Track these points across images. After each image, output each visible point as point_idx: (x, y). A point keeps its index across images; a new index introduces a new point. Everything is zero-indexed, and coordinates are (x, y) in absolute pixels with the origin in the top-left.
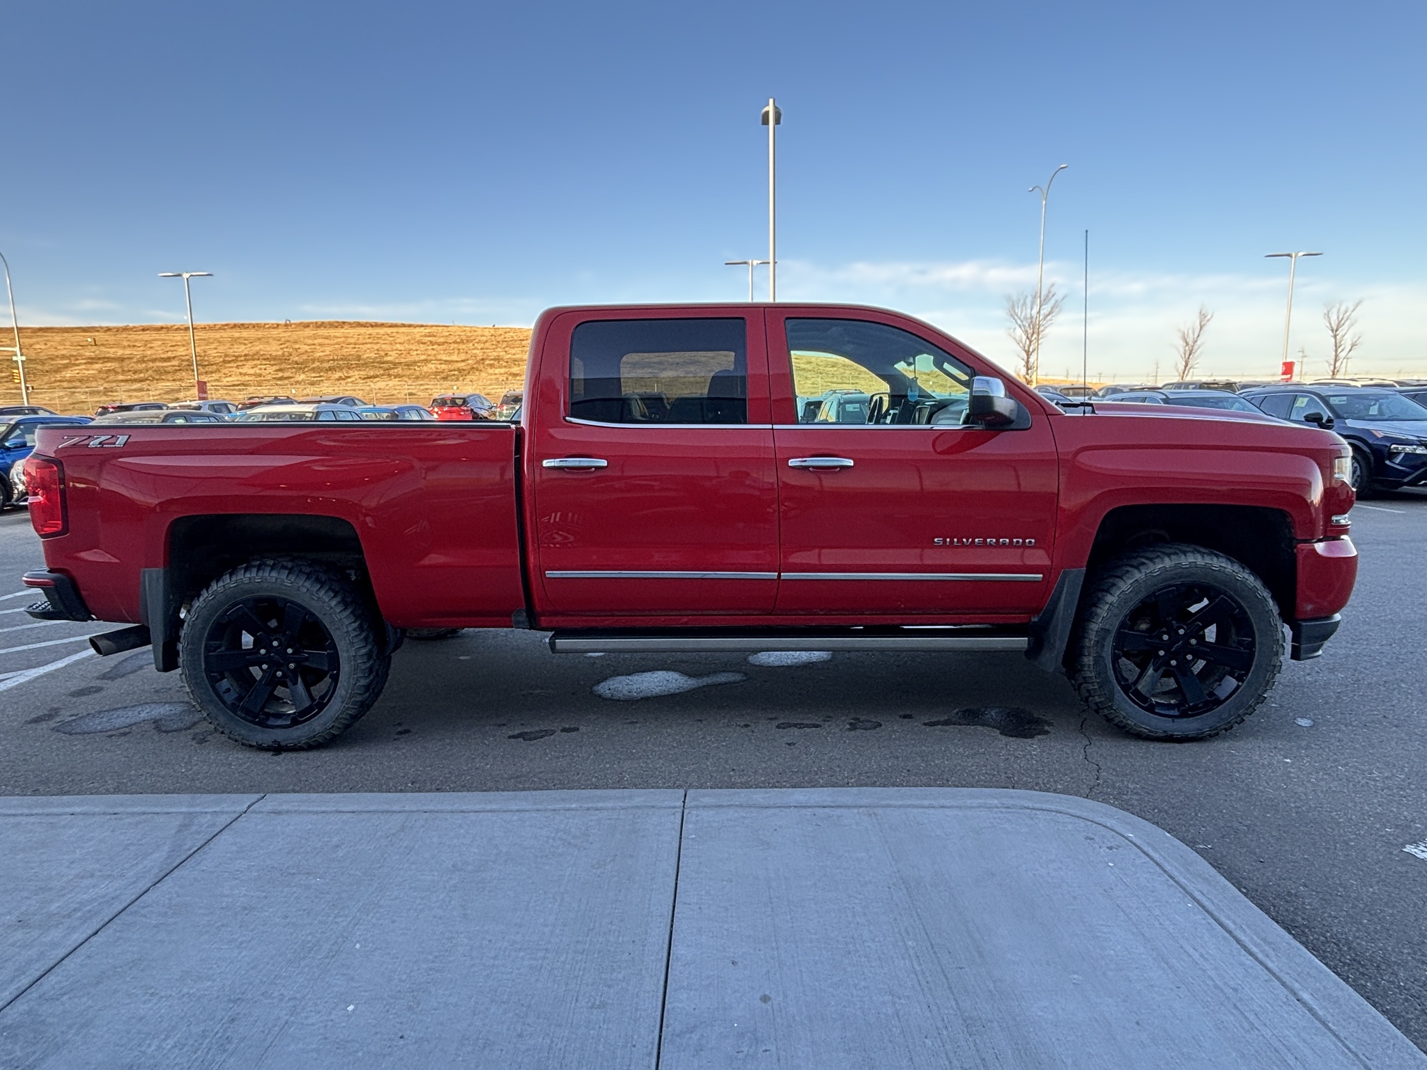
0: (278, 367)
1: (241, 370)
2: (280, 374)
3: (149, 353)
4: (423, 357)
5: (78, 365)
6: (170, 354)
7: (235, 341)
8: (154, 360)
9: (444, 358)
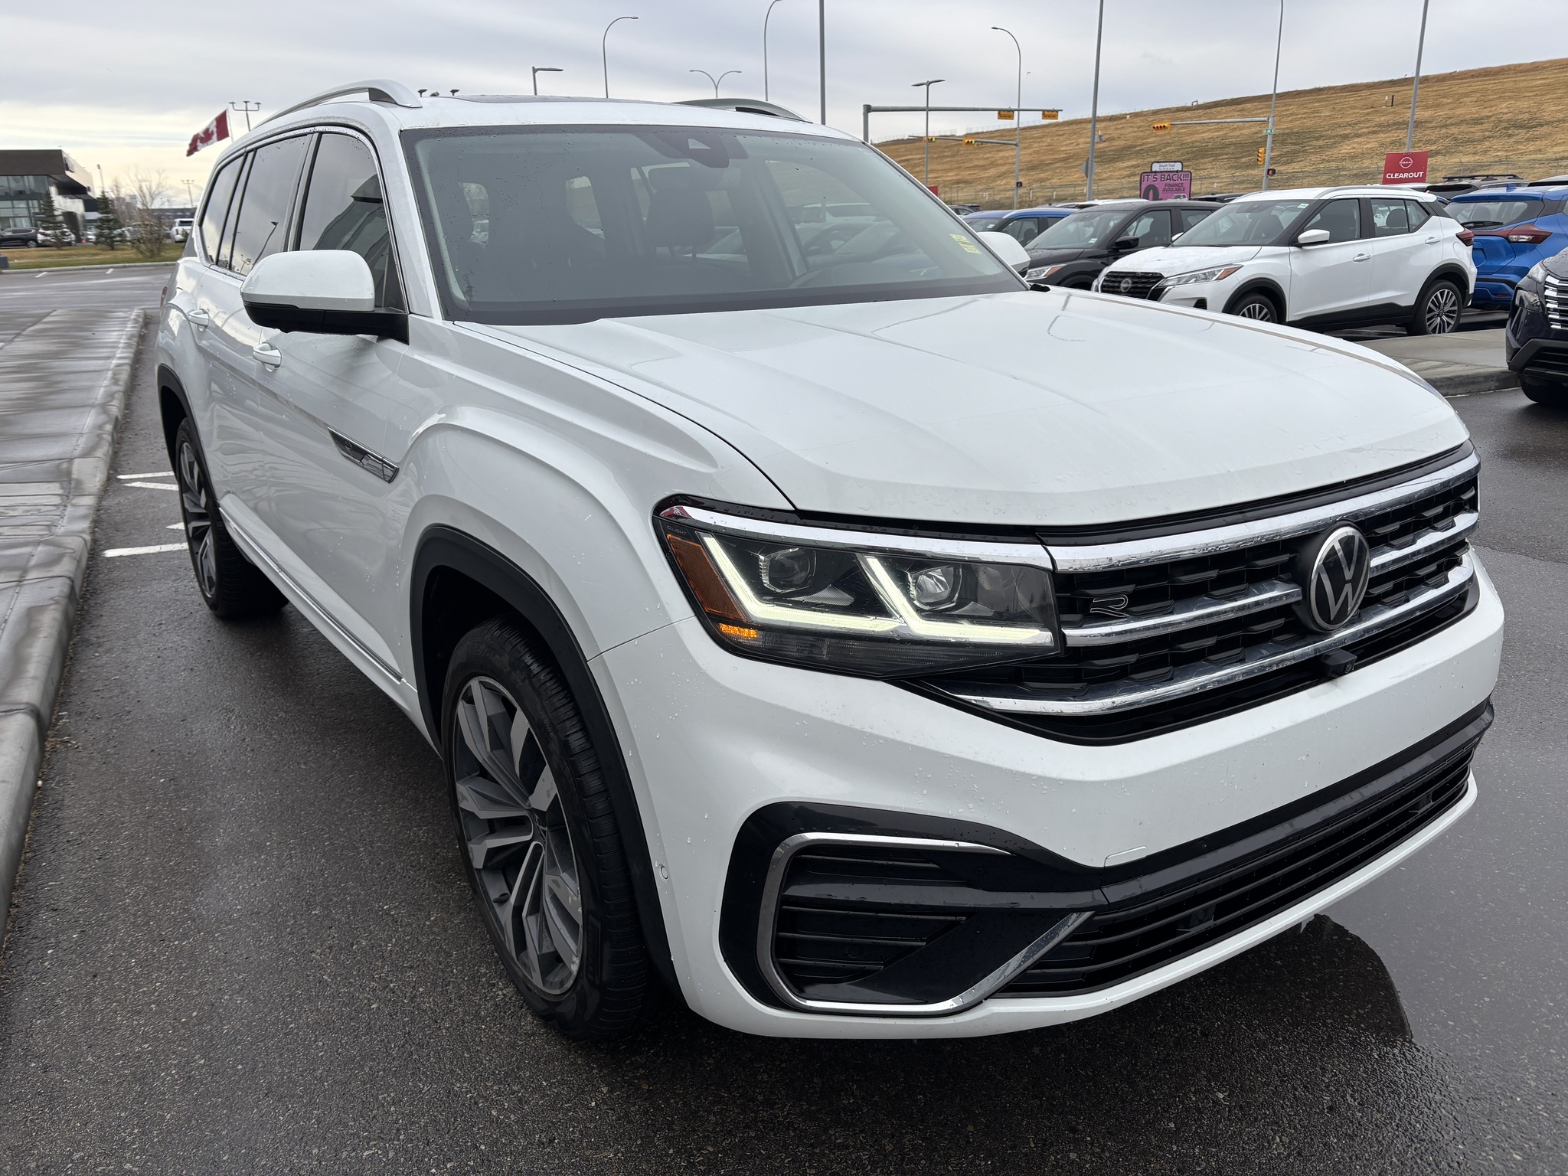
3: (1458, 111)
5: (1360, 136)
6: (1486, 112)
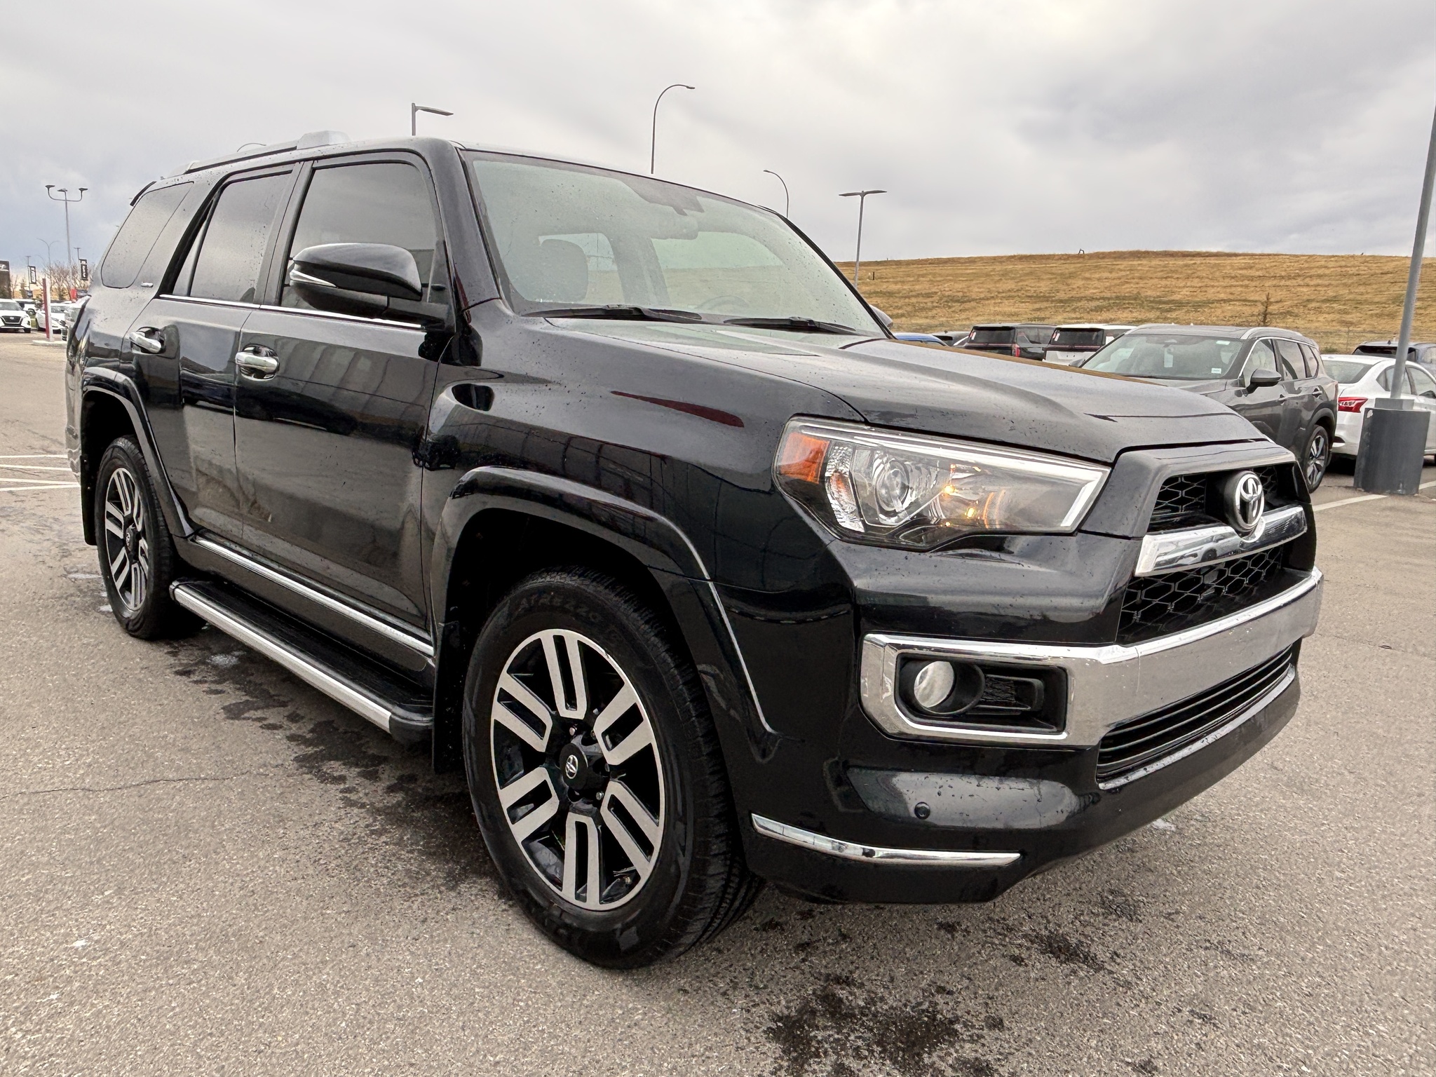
0: (1037, 306)
1: (997, 308)
2: (1038, 314)
4: (1222, 296)
7: (1005, 274)
8: (917, 296)
9: (1252, 298)
